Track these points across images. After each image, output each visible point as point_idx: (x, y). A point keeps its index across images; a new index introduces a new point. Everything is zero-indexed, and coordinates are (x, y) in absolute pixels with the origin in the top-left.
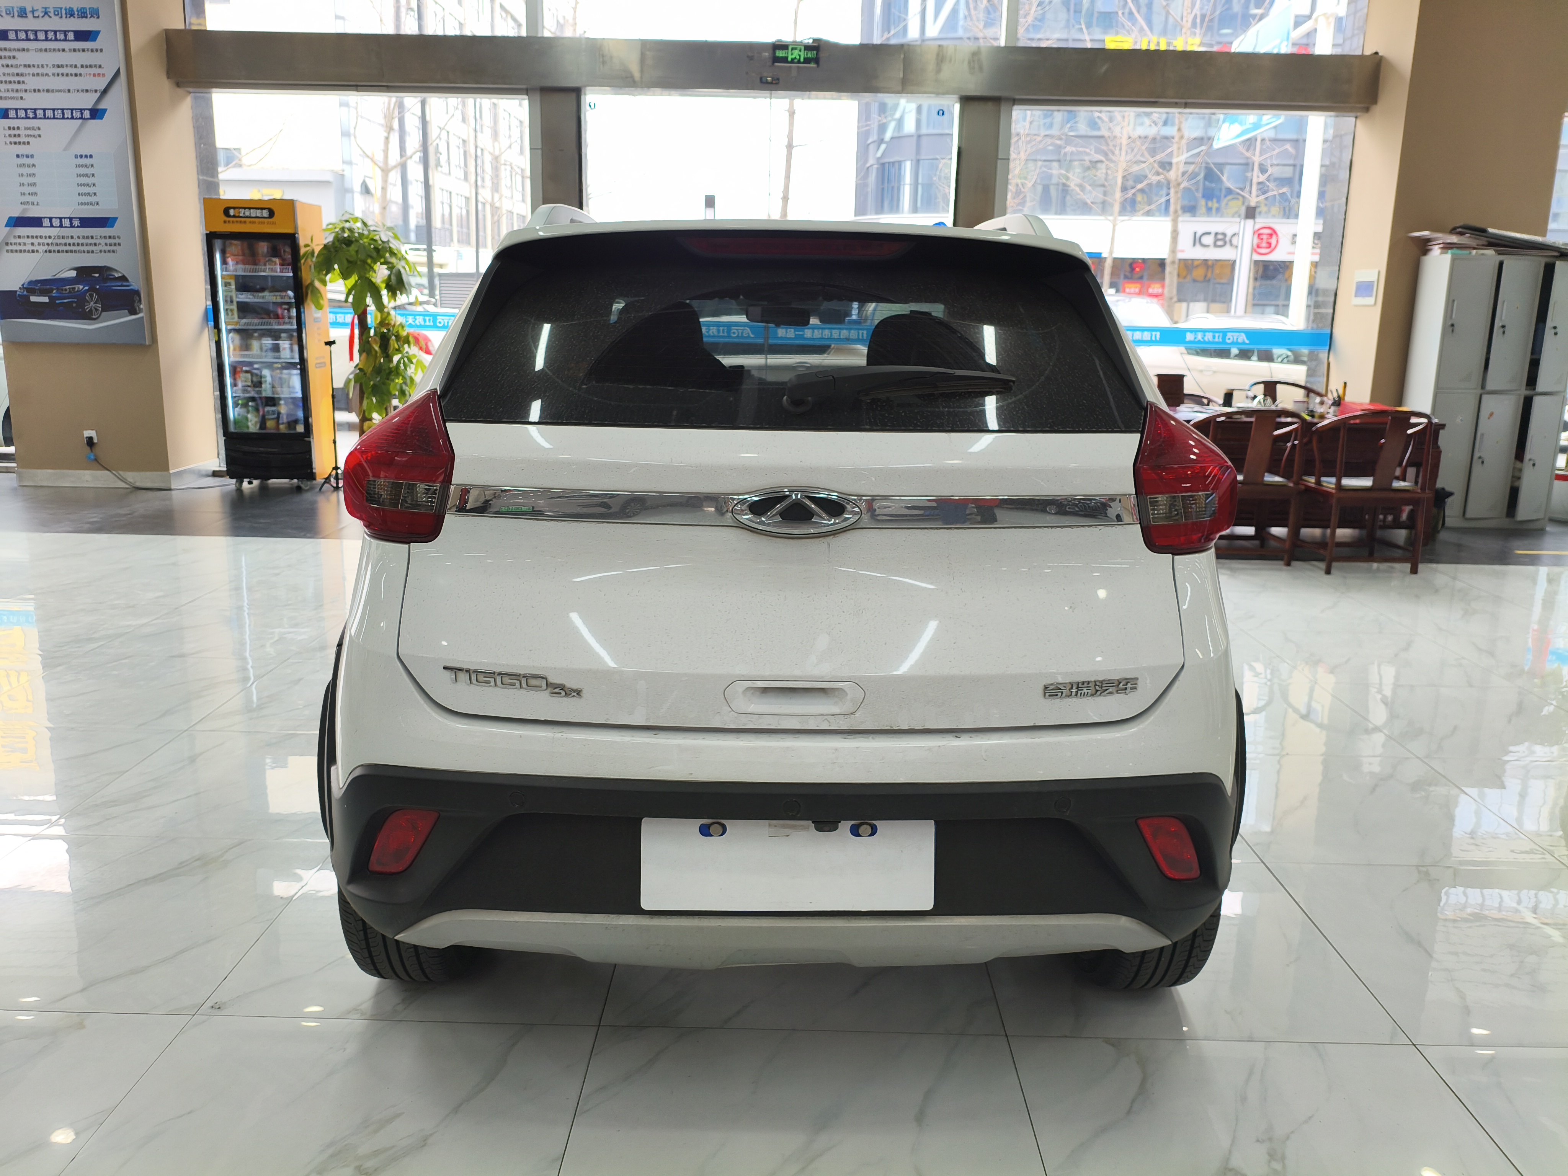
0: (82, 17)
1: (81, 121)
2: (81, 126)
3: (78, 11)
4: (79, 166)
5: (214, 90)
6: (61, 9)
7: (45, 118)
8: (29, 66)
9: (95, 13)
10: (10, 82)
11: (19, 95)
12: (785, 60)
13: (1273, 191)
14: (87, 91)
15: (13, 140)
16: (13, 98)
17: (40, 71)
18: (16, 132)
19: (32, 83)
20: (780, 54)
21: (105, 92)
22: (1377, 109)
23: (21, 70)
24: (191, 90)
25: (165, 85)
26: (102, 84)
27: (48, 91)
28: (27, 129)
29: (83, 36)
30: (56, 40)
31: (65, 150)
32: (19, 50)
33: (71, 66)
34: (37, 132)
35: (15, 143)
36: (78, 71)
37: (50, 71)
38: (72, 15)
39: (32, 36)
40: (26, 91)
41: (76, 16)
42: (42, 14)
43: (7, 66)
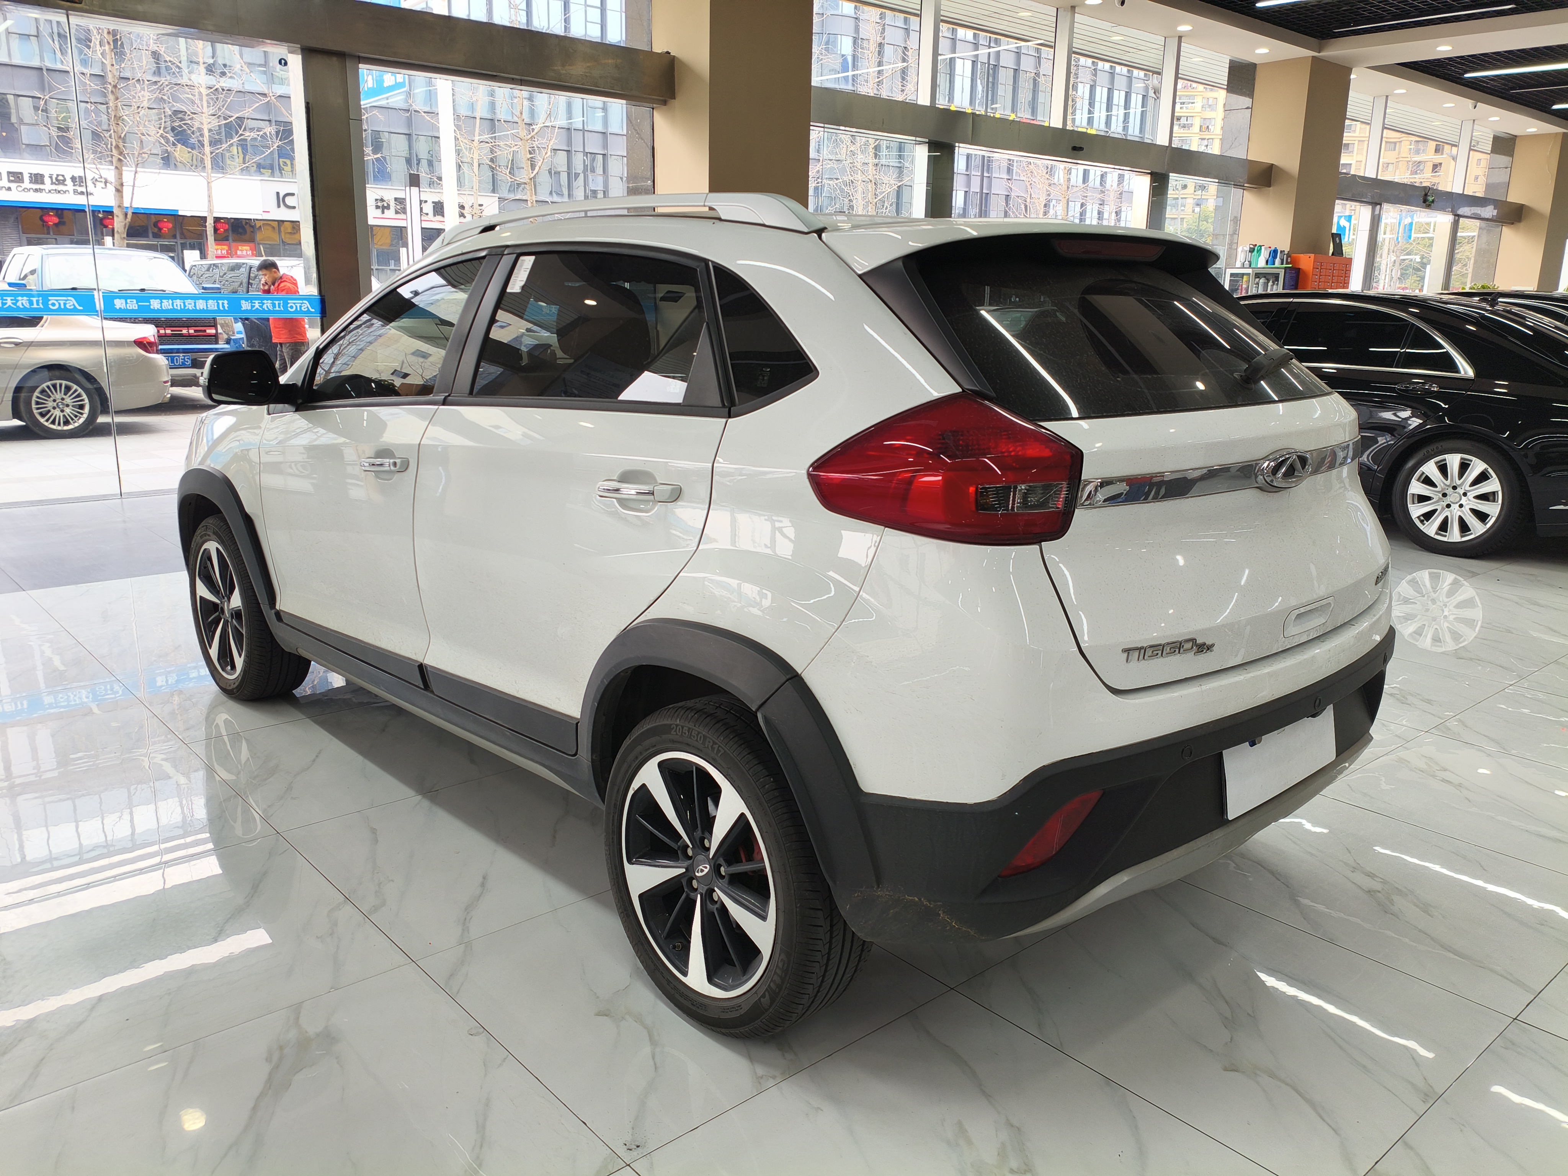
13: (370, 156)
22: (675, 103)
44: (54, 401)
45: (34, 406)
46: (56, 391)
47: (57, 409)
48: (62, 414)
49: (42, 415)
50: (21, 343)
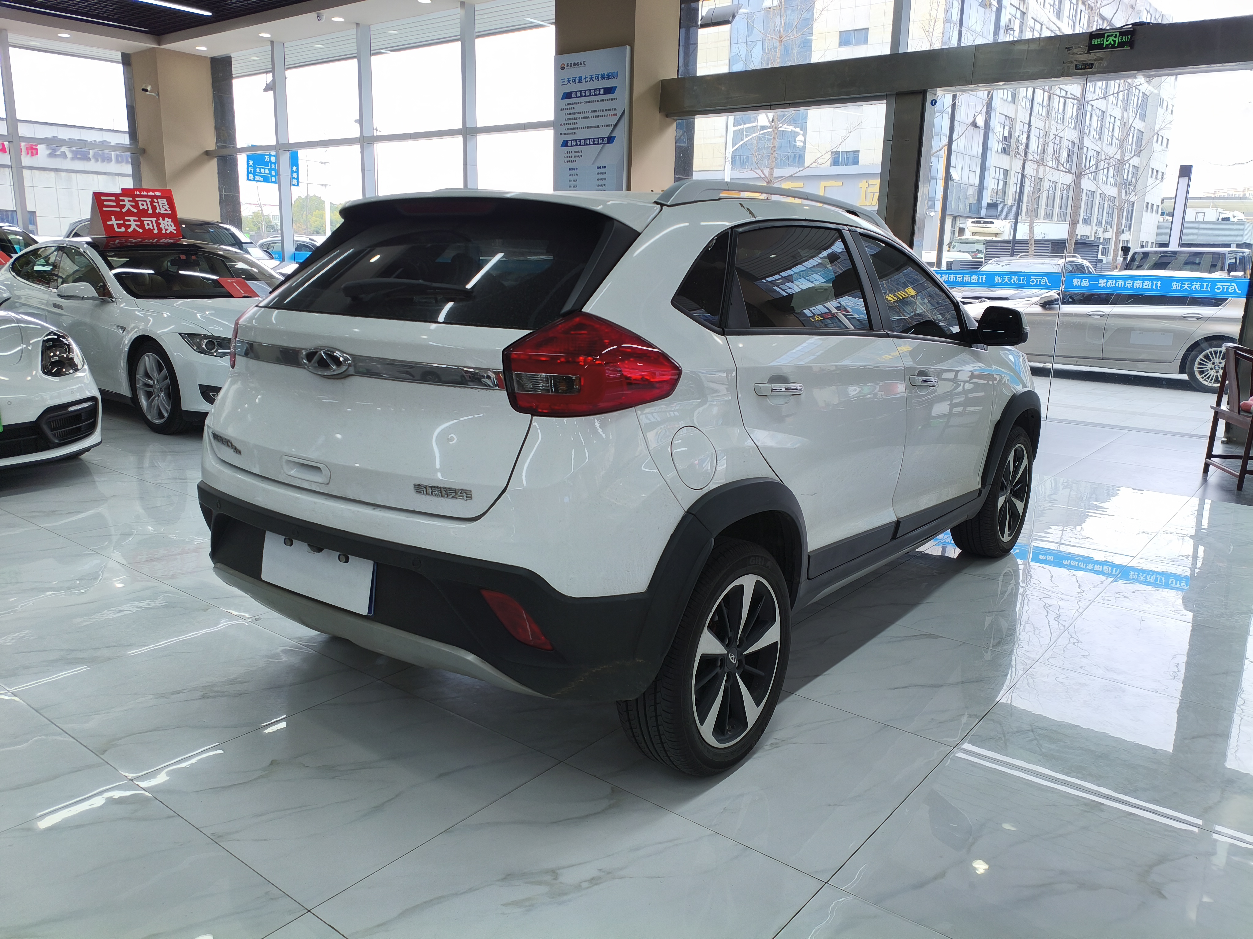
0: (609, 79)
1: (602, 145)
2: (602, 148)
3: (607, 75)
4: (599, 173)
5: (696, 116)
6: (599, 75)
7: (585, 145)
8: (580, 113)
9: (615, 75)
10: (570, 124)
11: (574, 131)
12: (1100, 47)
14: (607, 126)
15: (569, 159)
16: (570, 134)
17: (585, 115)
18: (570, 155)
19: (581, 123)
20: (1096, 42)
21: (616, 126)
23: (577, 116)
24: (675, 118)
25: (658, 116)
26: (614, 120)
27: (588, 127)
28: (576, 152)
29: (609, 90)
30: (595, 95)
31: (593, 164)
32: (576, 103)
33: (600, 111)
34: (580, 154)
35: (569, 161)
36: (603, 113)
37: (589, 115)
38: (604, 78)
39: (583, 94)
40: (577, 128)
41: (606, 79)
42: (589, 80)
43: (570, 114)
44: (1213, 363)
45: (1196, 365)
46: (1216, 358)
47: (1214, 370)
48: (1215, 374)
49: (1201, 372)
50: (1201, 318)
